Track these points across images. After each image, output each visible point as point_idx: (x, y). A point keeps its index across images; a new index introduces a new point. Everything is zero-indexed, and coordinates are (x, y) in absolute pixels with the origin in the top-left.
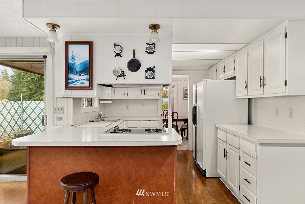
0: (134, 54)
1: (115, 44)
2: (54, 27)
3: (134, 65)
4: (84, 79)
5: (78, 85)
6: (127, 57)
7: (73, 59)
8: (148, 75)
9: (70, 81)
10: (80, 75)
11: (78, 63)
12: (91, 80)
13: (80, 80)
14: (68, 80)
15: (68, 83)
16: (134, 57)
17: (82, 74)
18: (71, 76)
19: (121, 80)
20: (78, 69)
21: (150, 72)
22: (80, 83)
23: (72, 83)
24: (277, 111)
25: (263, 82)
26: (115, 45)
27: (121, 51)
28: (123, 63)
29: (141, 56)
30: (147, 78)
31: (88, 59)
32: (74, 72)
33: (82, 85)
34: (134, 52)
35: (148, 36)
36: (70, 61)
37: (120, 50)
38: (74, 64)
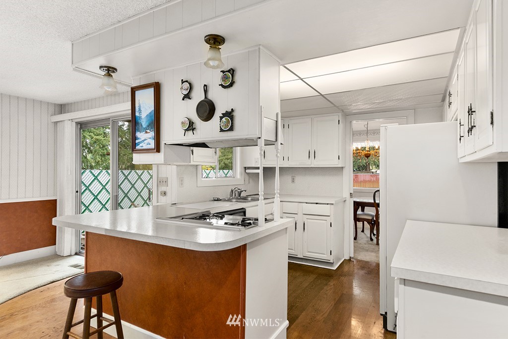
0: (206, 91)
1: (182, 80)
2: (110, 70)
3: (207, 110)
4: (150, 138)
5: (145, 146)
6: (198, 96)
7: (140, 110)
8: (223, 124)
9: (137, 141)
10: (146, 132)
11: (144, 115)
12: (158, 139)
13: (146, 139)
14: (136, 140)
15: (136, 144)
16: (206, 97)
17: (148, 131)
18: (138, 134)
19: (189, 138)
20: (144, 124)
21: (226, 119)
22: (146, 144)
23: (139, 144)
26: (183, 82)
27: (188, 91)
28: (190, 109)
29: (216, 94)
30: (222, 130)
31: (154, 108)
32: (141, 129)
33: (149, 147)
34: (206, 89)
36: (137, 114)
37: (187, 89)
38: (140, 117)
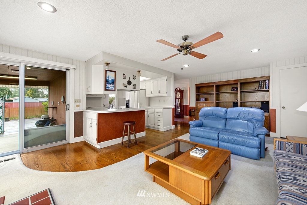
3: (129, 83)
5: (110, 89)
6: (127, 80)
7: (108, 77)
11: (110, 79)
12: (115, 87)
13: (111, 87)
15: (106, 88)
16: (129, 80)
17: (112, 84)
18: (107, 85)
19: (125, 88)
20: (110, 82)
21: (134, 86)
23: (108, 88)
24: (159, 100)
25: (159, 92)
26: (124, 74)
28: (125, 82)
29: (131, 80)
30: (133, 88)
31: (114, 78)
32: (109, 83)
33: (112, 89)
34: (129, 78)
35: (136, 74)
36: (107, 78)
37: (125, 77)
38: (109, 80)
